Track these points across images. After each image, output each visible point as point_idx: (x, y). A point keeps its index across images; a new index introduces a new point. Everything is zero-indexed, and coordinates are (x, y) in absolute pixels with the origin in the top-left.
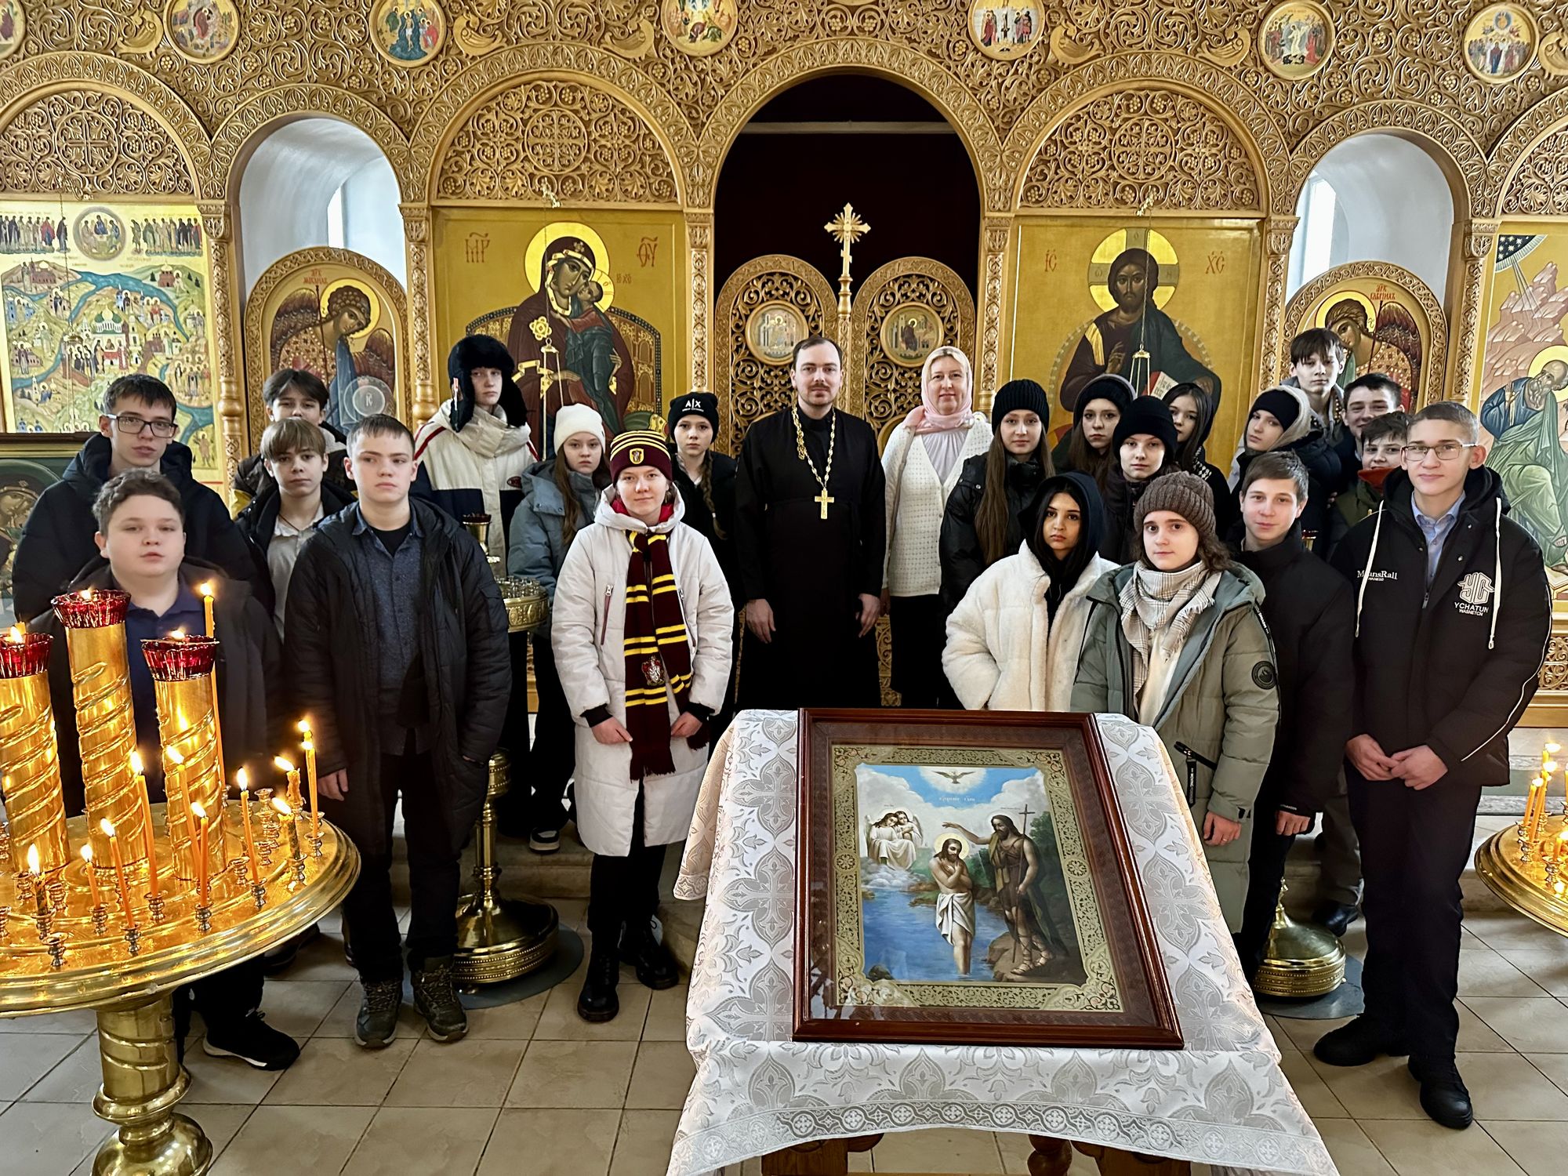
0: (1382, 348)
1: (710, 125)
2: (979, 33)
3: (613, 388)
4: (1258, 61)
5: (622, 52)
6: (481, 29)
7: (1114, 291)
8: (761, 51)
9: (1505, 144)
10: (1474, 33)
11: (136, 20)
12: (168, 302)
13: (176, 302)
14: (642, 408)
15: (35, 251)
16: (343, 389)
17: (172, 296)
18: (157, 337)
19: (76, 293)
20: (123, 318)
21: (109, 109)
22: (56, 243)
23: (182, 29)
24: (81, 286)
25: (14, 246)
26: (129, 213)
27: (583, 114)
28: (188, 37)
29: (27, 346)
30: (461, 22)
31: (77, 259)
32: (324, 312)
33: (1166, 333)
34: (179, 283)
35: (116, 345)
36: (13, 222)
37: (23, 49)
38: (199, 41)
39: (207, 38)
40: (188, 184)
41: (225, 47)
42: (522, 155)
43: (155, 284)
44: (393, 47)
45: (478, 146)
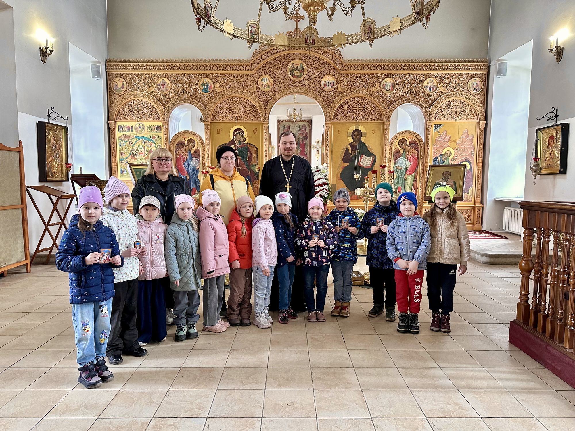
0: (411, 149)
1: (268, 106)
2: (323, 86)
3: (248, 159)
4: (381, 90)
5: (250, 91)
6: (221, 86)
7: (353, 138)
8: (278, 90)
9: (433, 106)
10: (425, 84)
11: (150, 85)
12: (154, 142)
13: (155, 142)
14: (254, 163)
15: (126, 132)
16: (190, 160)
17: (155, 141)
18: (151, 150)
19: (134, 141)
20: (144, 146)
21: (143, 103)
22: (130, 130)
23: (159, 87)
24: (135, 139)
25: (122, 131)
26: (146, 124)
27: (242, 103)
28: (160, 88)
29: (123, 152)
30: (217, 85)
31: (133, 133)
32: (186, 144)
33: (364, 147)
34: (156, 138)
35: (142, 152)
36: (122, 126)
37: (126, 91)
38: (162, 89)
39: (164, 88)
40: (159, 118)
41: (168, 90)
42: (229, 112)
43: (151, 139)
44: (203, 90)
45: (220, 110)
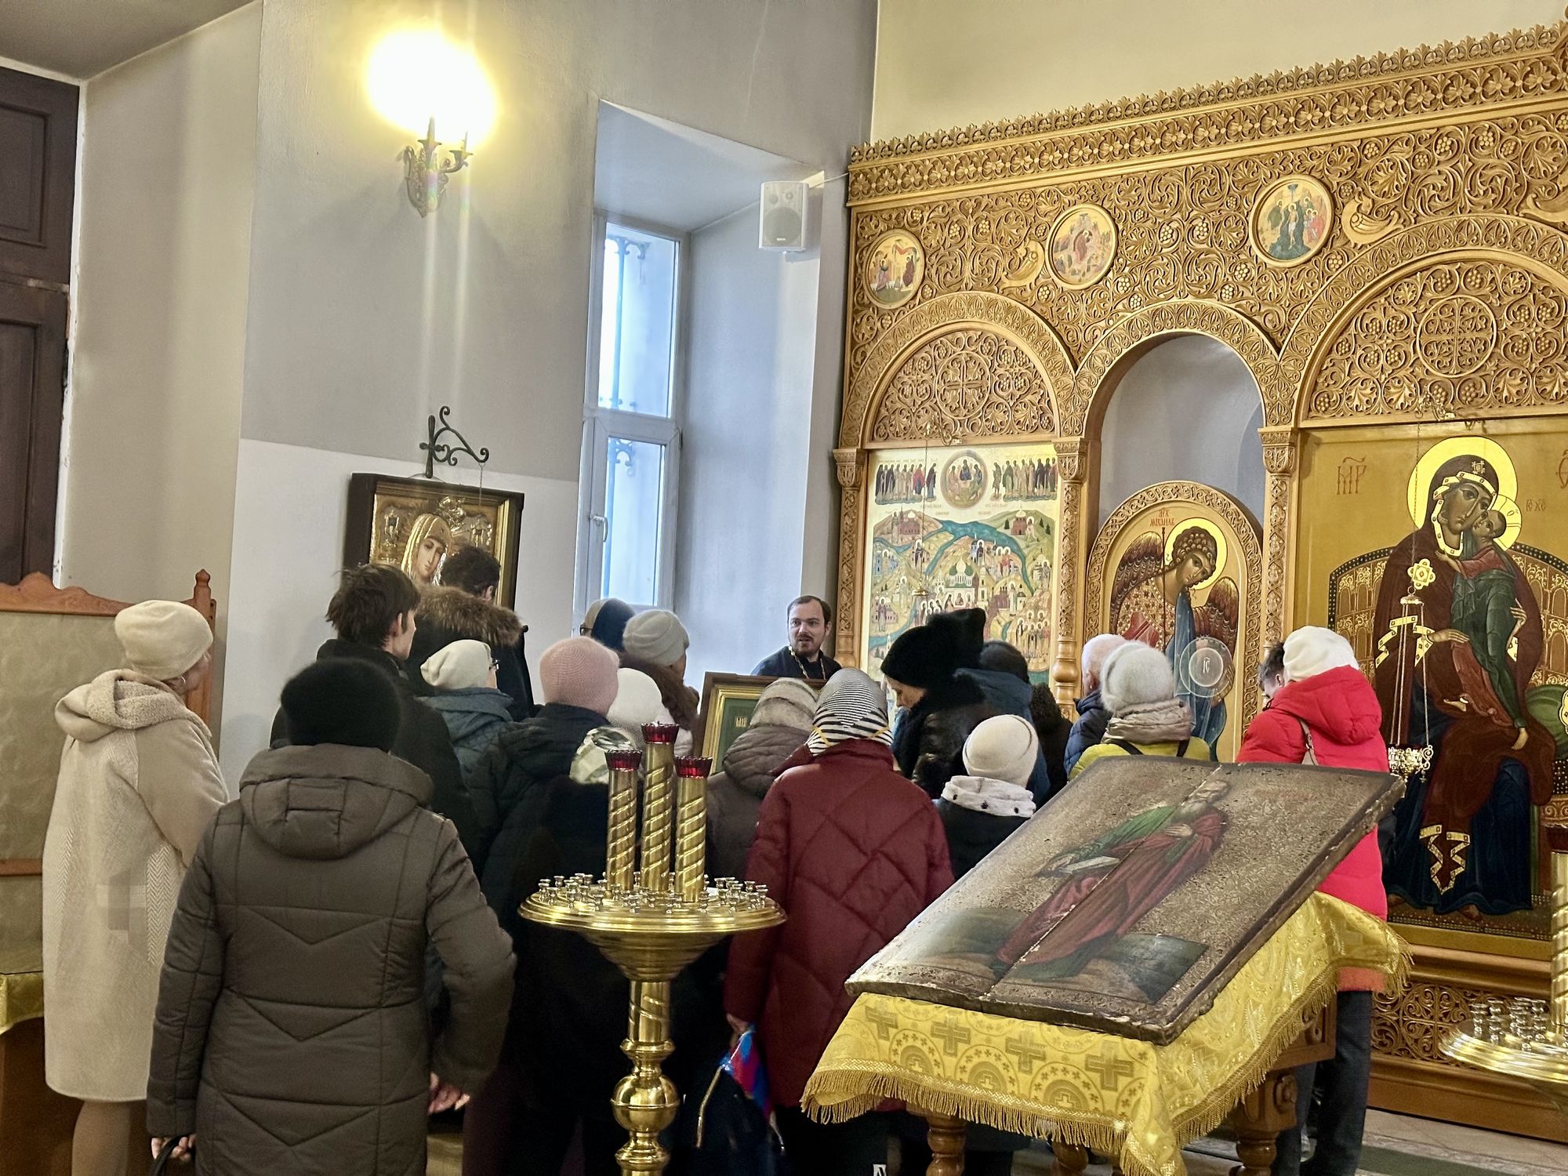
3: (1512, 652)
6: (1374, 212)
11: (1021, 251)
12: (1017, 551)
13: (1026, 552)
14: (1551, 680)
15: (906, 500)
16: (1180, 652)
17: (1022, 544)
18: (1004, 590)
19: (932, 547)
20: (975, 570)
21: (986, 348)
22: (924, 491)
23: (1062, 256)
24: (941, 536)
25: (889, 496)
26: (993, 457)
28: (1066, 263)
29: (887, 601)
30: (1351, 208)
31: (939, 508)
34: (1031, 531)
36: (891, 472)
37: (919, 294)
38: (1075, 267)
39: (1085, 262)
40: (1050, 421)
41: (1101, 269)
42: (1412, 358)
43: (1008, 532)
44: (1273, 247)
45: (1360, 352)
